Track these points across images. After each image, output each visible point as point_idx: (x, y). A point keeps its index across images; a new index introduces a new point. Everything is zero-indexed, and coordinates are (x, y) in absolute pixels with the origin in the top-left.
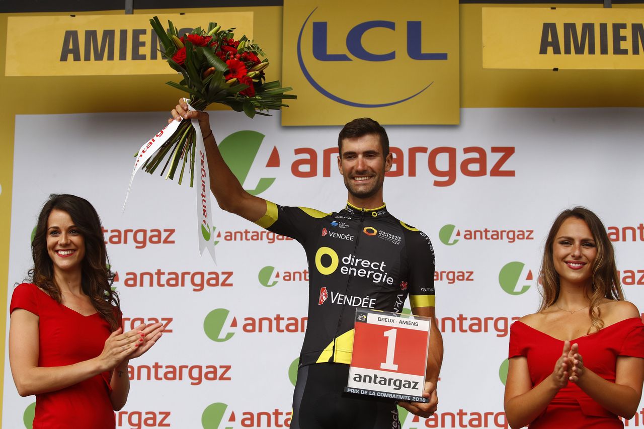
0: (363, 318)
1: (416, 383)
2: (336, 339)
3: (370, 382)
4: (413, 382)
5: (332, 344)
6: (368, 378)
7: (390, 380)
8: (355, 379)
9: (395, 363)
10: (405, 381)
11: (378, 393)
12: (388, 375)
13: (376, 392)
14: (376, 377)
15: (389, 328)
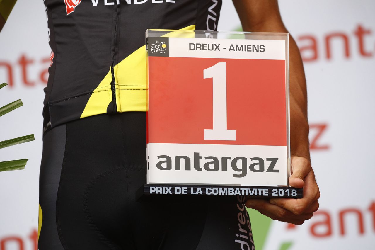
0: (161, 48)
1: (274, 161)
2: (115, 68)
3: (188, 168)
4: (268, 159)
5: (108, 78)
6: (183, 161)
7: (224, 160)
8: (159, 166)
9: (230, 127)
10: (252, 159)
11: (207, 189)
12: (220, 152)
13: (203, 187)
14: (197, 157)
15: (212, 62)
